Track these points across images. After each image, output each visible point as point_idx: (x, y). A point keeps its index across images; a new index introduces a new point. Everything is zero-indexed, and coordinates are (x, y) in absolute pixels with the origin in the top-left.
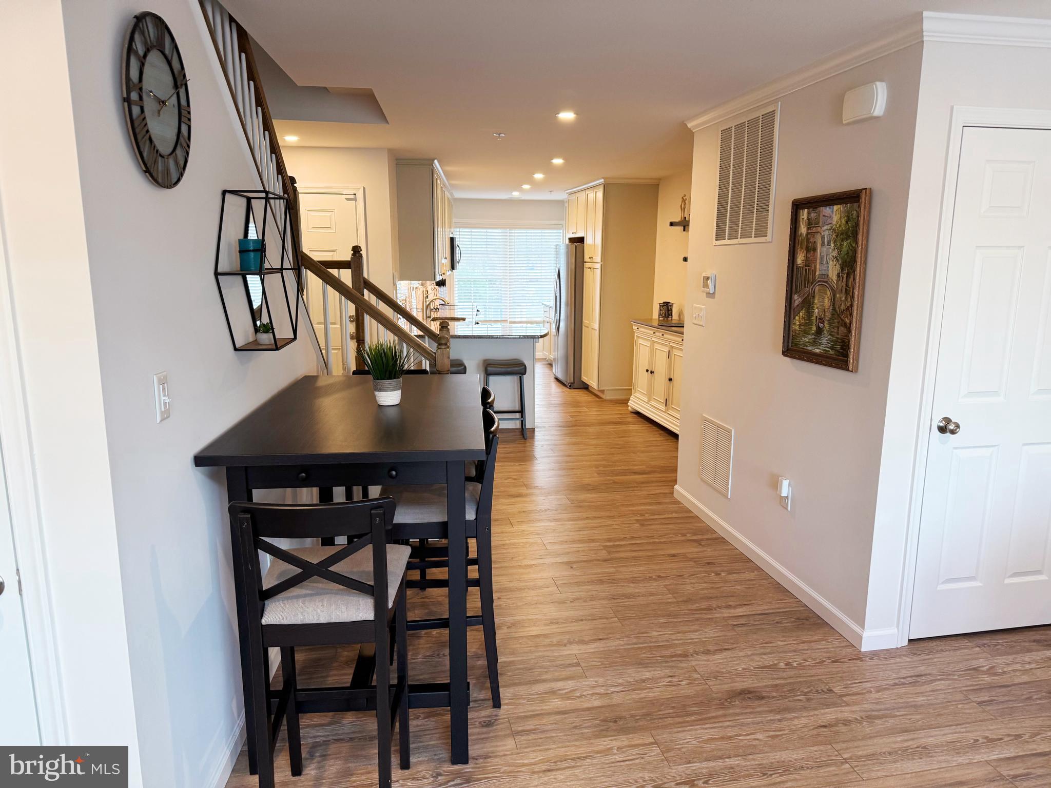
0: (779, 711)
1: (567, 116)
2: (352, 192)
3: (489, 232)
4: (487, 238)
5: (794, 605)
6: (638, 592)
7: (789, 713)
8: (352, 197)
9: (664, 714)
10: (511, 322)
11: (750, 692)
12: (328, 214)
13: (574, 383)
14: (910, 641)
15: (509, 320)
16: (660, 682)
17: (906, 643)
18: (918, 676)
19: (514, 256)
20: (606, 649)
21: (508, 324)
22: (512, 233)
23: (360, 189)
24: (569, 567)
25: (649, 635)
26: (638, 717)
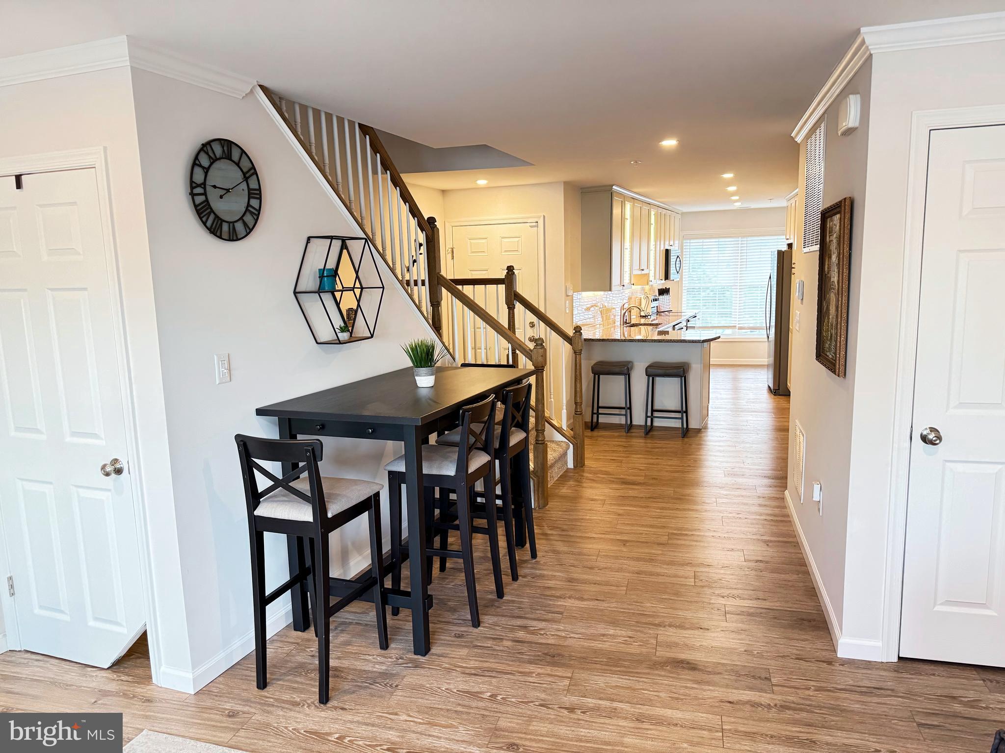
0: (698, 683)
1: (670, 143)
2: (536, 220)
3: (705, 242)
4: (719, 248)
5: (810, 608)
6: (664, 573)
7: (709, 685)
8: (535, 224)
9: (596, 661)
10: (740, 328)
11: (688, 663)
12: (516, 240)
13: (779, 389)
14: (900, 658)
15: (738, 326)
16: (617, 639)
17: (895, 660)
18: (878, 689)
19: (745, 263)
20: (595, 607)
21: (737, 330)
22: (744, 241)
23: (540, 217)
24: (622, 544)
25: (642, 605)
26: (574, 658)
